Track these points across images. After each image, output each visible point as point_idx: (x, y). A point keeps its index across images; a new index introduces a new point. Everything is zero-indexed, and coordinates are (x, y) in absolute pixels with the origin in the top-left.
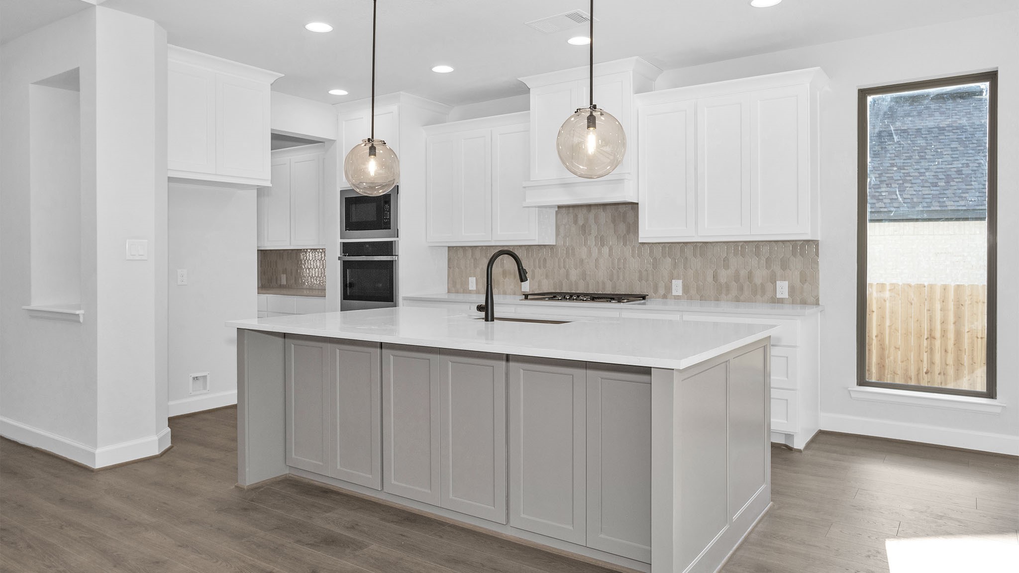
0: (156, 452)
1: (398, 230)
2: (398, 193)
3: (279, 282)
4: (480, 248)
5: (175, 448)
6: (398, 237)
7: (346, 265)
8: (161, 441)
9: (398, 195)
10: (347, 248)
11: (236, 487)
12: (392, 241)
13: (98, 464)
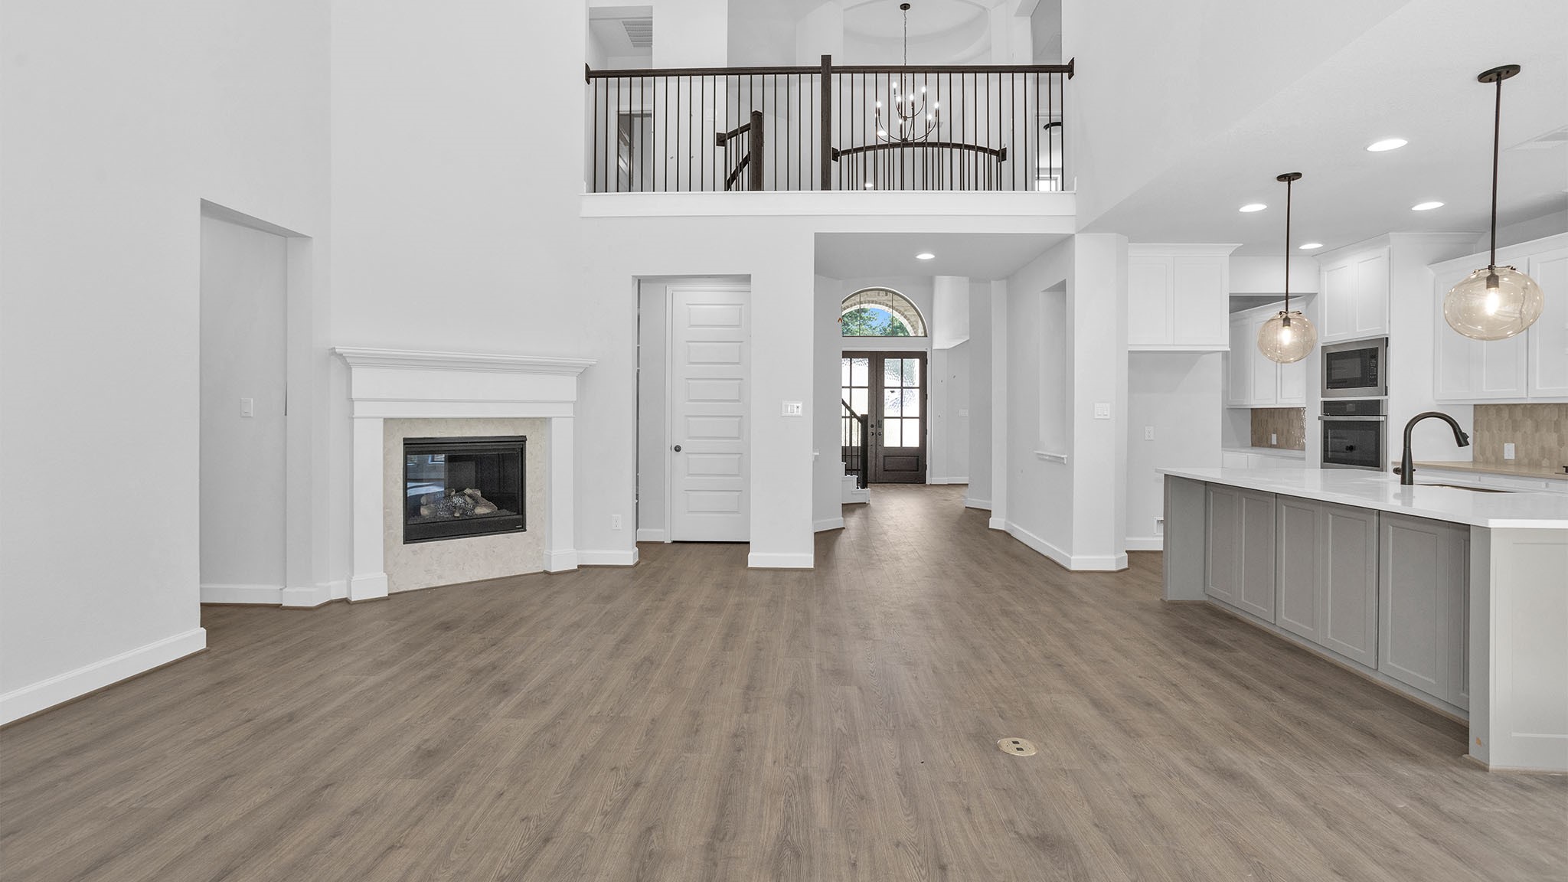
0: (1114, 569)
1: (1386, 387)
2: (1387, 346)
3: (1269, 443)
4: (1522, 406)
5: (1131, 570)
6: (1386, 395)
7: (1327, 425)
8: (1118, 560)
9: (1388, 348)
10: (1328, 408)
11: (1161, 600)
12: (1379, 400)
13: (1073, 568)
